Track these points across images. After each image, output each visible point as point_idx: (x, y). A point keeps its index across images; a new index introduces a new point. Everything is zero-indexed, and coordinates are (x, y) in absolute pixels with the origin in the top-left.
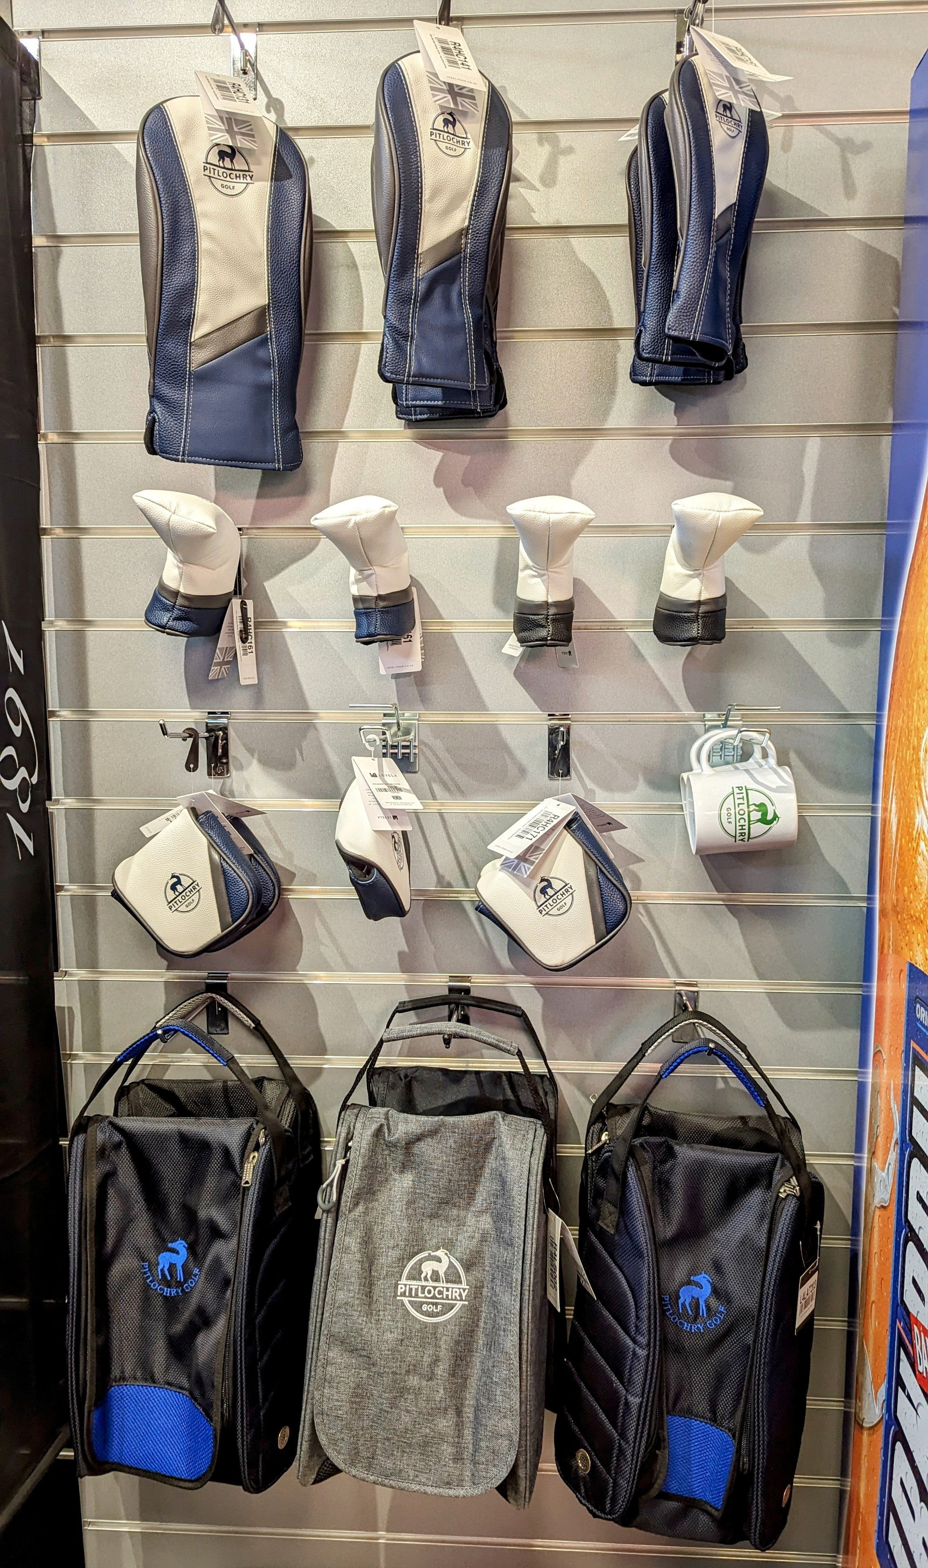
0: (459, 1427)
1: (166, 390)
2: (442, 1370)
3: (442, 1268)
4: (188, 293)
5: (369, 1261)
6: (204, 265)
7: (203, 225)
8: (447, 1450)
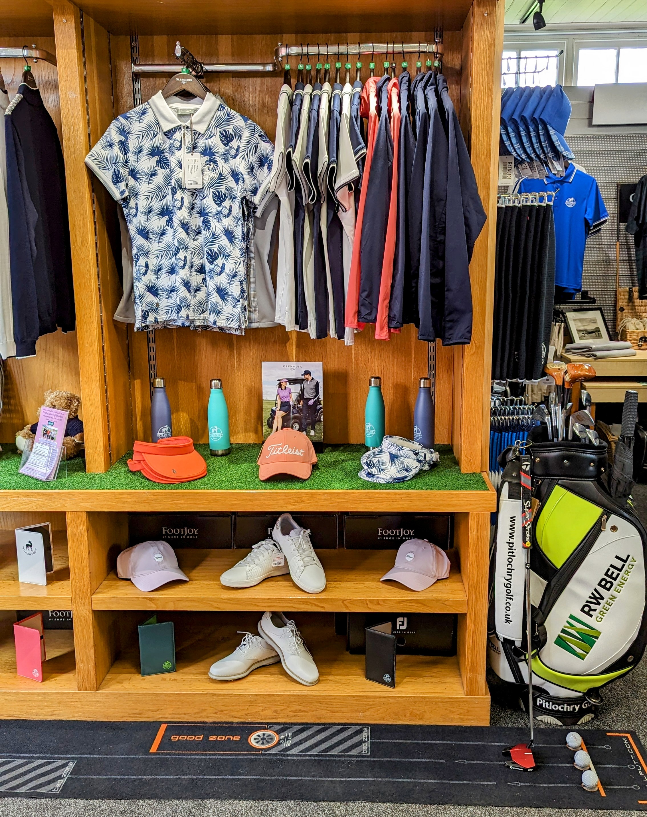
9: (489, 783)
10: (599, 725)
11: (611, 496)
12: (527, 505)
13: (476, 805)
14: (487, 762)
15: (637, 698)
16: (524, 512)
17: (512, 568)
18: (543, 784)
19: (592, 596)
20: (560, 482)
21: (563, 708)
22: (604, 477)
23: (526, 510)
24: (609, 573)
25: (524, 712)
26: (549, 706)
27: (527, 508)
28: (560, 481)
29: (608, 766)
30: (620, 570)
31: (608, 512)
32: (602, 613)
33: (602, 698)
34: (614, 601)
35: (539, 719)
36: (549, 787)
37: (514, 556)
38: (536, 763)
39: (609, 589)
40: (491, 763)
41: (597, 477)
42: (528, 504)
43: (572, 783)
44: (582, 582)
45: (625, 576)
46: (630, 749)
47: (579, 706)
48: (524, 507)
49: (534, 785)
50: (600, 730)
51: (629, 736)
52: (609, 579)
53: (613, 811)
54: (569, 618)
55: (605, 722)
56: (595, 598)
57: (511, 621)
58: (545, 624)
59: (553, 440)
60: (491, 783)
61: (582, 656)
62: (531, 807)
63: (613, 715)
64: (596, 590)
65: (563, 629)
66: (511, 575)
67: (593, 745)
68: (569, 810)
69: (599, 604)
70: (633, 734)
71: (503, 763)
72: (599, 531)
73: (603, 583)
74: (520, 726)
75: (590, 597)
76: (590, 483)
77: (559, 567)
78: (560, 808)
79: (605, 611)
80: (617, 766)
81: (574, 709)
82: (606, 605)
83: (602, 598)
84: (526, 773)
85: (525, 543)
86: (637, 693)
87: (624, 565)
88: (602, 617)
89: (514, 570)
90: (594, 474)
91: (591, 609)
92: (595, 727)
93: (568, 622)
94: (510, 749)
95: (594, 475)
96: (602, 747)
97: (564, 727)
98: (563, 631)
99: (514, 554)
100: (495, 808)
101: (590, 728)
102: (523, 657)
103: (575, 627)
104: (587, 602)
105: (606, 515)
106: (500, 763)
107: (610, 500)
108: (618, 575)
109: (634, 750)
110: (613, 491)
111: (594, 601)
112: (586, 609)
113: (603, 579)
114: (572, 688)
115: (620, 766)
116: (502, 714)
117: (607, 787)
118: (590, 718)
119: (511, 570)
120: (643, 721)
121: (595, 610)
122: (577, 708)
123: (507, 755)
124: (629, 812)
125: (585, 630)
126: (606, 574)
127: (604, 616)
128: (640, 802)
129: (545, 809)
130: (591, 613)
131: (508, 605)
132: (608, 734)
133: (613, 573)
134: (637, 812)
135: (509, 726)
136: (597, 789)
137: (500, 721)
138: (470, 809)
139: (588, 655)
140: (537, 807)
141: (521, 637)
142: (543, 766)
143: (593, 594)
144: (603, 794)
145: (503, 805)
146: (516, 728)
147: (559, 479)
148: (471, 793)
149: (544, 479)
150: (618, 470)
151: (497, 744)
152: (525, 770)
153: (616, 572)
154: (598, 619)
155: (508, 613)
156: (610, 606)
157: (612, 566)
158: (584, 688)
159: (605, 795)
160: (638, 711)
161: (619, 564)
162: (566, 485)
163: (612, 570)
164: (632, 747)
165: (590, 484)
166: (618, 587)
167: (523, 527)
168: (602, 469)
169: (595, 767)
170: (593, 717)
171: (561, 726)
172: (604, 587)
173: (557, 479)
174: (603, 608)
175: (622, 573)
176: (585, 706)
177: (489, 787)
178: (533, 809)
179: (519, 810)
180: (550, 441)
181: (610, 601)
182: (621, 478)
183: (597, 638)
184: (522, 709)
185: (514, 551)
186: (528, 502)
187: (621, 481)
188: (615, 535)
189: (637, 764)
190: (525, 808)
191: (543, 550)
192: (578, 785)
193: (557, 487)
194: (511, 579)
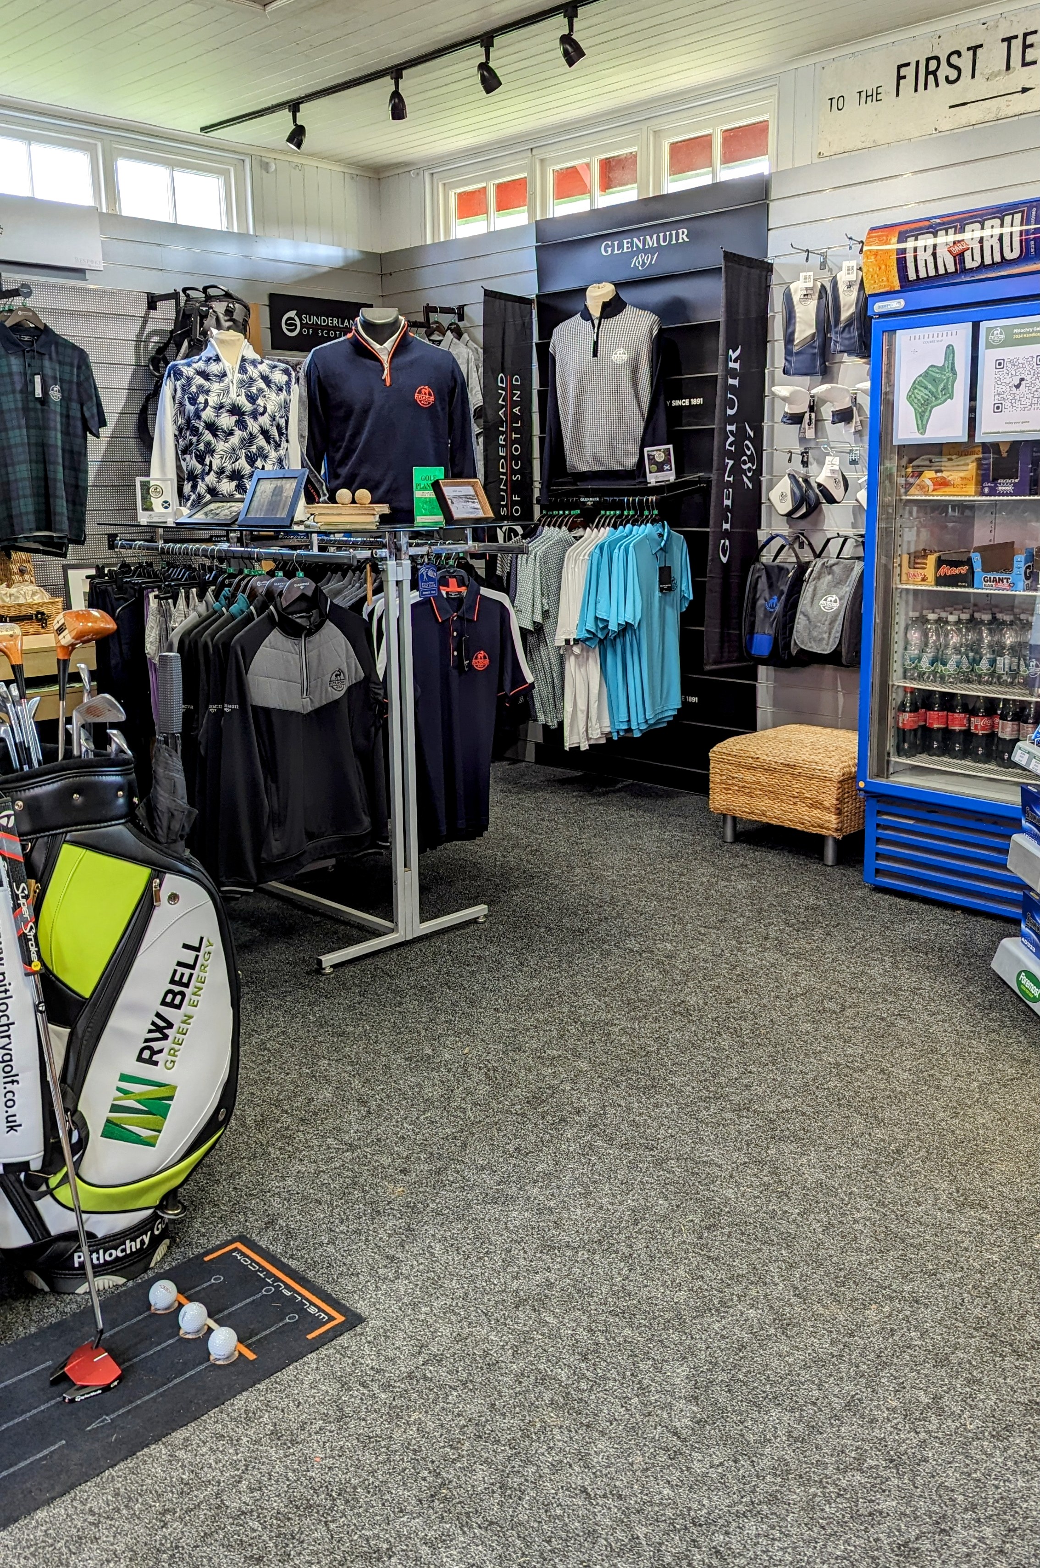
0: (829, 637)
1: (788, 358)
2: (827, 623)
3: (833, 599)
4: (793, 333)
5: (814, 595)
6: (797, 325)
7: (798, 315)
8: (825, 642)
9: (53, 1448)
10: (184, 1254)
11: (160, 843)
12: (23, 892)
13: (49, 1502)
14: (28, 1414)
15: (218, 1182)
16: (16, 907)
17: (10, 1021)
18: (148, 1394)
19: (153, 1028)
20: (68, 838)
21: (123, 1250)
22: (141, 812)
23: (22, 901)
24: (177, 978)
25: (46, 1293)
26: (98, 1259)
27: (23, 897)
28: (69, 834)
29: (234, 1309)
30: (192, 967)
31: (159, 871)
32: (172, 1052)
33: (182, 1204)
34: (189, 1024)
35: (82, 1292)
36: (161, 1395)
37: (11, 997)
38: (119, 1365)
39: (178, 1007)
40: (35, 1411)
41: (130, 816)
42: (24, 889)
43: (195, 1367)
44: (135, 1009)
45: (202, 974)
46: (251, 1264)
47: (149, 1233)
48: (15, 897)
49: (134, 1405)
50: (190, 1260)
51: (238, 1245)
52: (177, 989)
53: (279, 1373)
54: (120, 1080)
55: (190, 1244)
56: (159, 1029)
57: (20, 1125)
58: (79, 1109)
59: (22, 769)
60: (57, 1446)
61: (152, 1141)
62: (147, 1446)
63: (197, 1225)
64: (158, 1015)
65: (113, 1105)
66: (9, 1036)
67: (193, 1288)
68: (211, 1413)
69: (165, 1037)
70: (242, 1239)
71: (59, 1399)
72: (151, 908)
73: (170, 997)
74: (54, 1320)
75: (150, 1031)
76: (121, 827)
77: (87, 996)
78: (195, 1419)
79: (177, 1047)
80: (248, 1301)
81: (143, 1242)
82: (178, 1036)
83: (170, 1025)
84: (108, 1393)
85: (30, 965)
86: (214, 1176)
87: (197, 957)
88: (174, 1058)
89: (13, 1023)
90: (123, 810)
91: (154, 1052)
92: (181, 1259)
93: (118, 1089)
94: (63, 1368)
95: (124, 813)
96: (208, 1284)
97: (130, 1284)
98: (115, 1108)
99: (9, 994)
100: (83, 1487)
101: (173, 1264)
102: (43, 1188)
103: (132, 1093)
104: (146, 1041)
105: (157, 877)
106: (53, 1402)
107: (161, 850)
108: (191, 975)
109: (257, 1264)
110: (161, 833)
111: (158, 1035)
112: (146, 1054)
113: (170, 991)
114: (137, 1207)
115: (251, 1299)
116: (9, 1317)
117: (250, 1341)
118: (166, 1249)
119: (8, 1025)
120: (245, 1214)
121: (161, 1051)
122: (147, 1239)
123: (62, 1380)
124: (301, 1361)
125: (149, 1092)
126: (172, 981)
127: (176, 1056)
128: (310, 1337)
129: (173, 1434)
130: (155, 1058)
131: (9, 1096)
132: (206, 1259)
133: (182, 975)
134: (314, 1355)
135: (33, 1330)
136: (237, 1353)
137: (11, 1330)
138: (41, 1514)
139: (161, 1134)
140: (156, 1440)
141: (42, 1148)
142: (131, 1365)
143: (153, 1023)
144: (251, 1356)
145: (98, 1471)
146: (48, 1328)
147: (66, 833)
148: (28, 1485)
149: (37, 838)
150: (167, 795)
151: (30, 1373)
152: (106, 1389)
153: (187, 972)
154: (168, 1063)
155: (11, 1111)
156: (185, 1034)
157: (180, 964)
158: (154, 1198)
159: (255, 1357)
160: (230, 1201)
161: (188, 957)
162: (80, 839)
163: (180, 970)
164: (252, 1260)
165: (119, 830)
166: (194, 997)
167: (20, 938)
168: (136, 800)
169: (216, 1321)
170: (168, 1244)
171: (124, 1285)
172: (171, 1005)
173: (62, 833)
174: (174, 1043)
175: (196, 972)
176: (158, 1229)
177: (56, 1457)
178: (153, 1446)
179: (130, 1463)
180: (17, 771)
181: (183, 1025)
182: (172, 806)
183: (171, 1098)
184: (42, 1290)
185: (8, 987)
186: (23, 885)
187: (176, 813)
188: (176, 909)
189: (274, 1282)
190: (138, 1454)
191: (55, 972)
192: (205, 1365)
193: (66, 847)
194: (10, 1043)
